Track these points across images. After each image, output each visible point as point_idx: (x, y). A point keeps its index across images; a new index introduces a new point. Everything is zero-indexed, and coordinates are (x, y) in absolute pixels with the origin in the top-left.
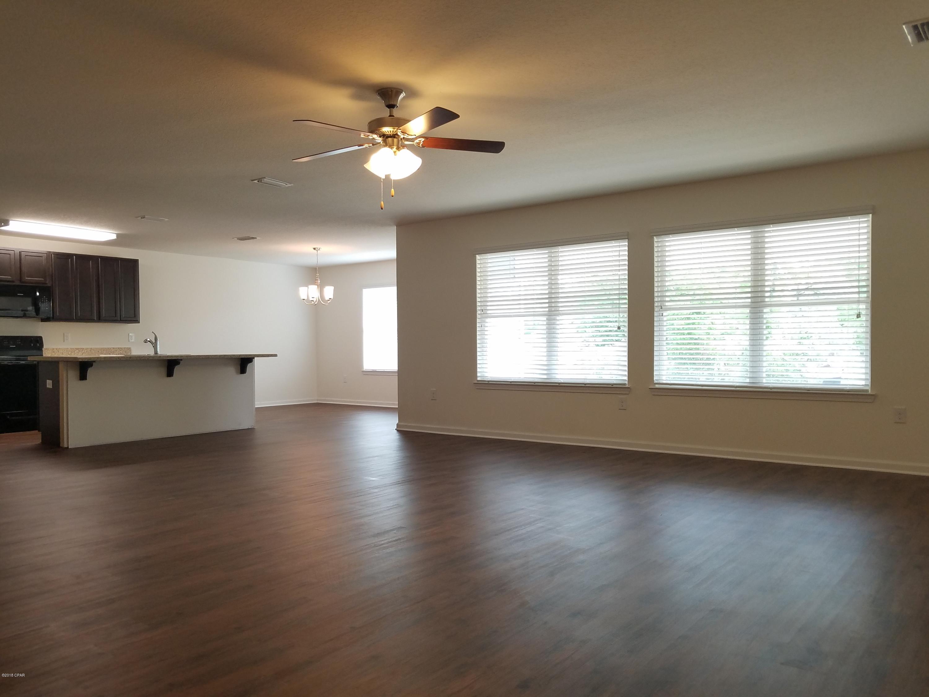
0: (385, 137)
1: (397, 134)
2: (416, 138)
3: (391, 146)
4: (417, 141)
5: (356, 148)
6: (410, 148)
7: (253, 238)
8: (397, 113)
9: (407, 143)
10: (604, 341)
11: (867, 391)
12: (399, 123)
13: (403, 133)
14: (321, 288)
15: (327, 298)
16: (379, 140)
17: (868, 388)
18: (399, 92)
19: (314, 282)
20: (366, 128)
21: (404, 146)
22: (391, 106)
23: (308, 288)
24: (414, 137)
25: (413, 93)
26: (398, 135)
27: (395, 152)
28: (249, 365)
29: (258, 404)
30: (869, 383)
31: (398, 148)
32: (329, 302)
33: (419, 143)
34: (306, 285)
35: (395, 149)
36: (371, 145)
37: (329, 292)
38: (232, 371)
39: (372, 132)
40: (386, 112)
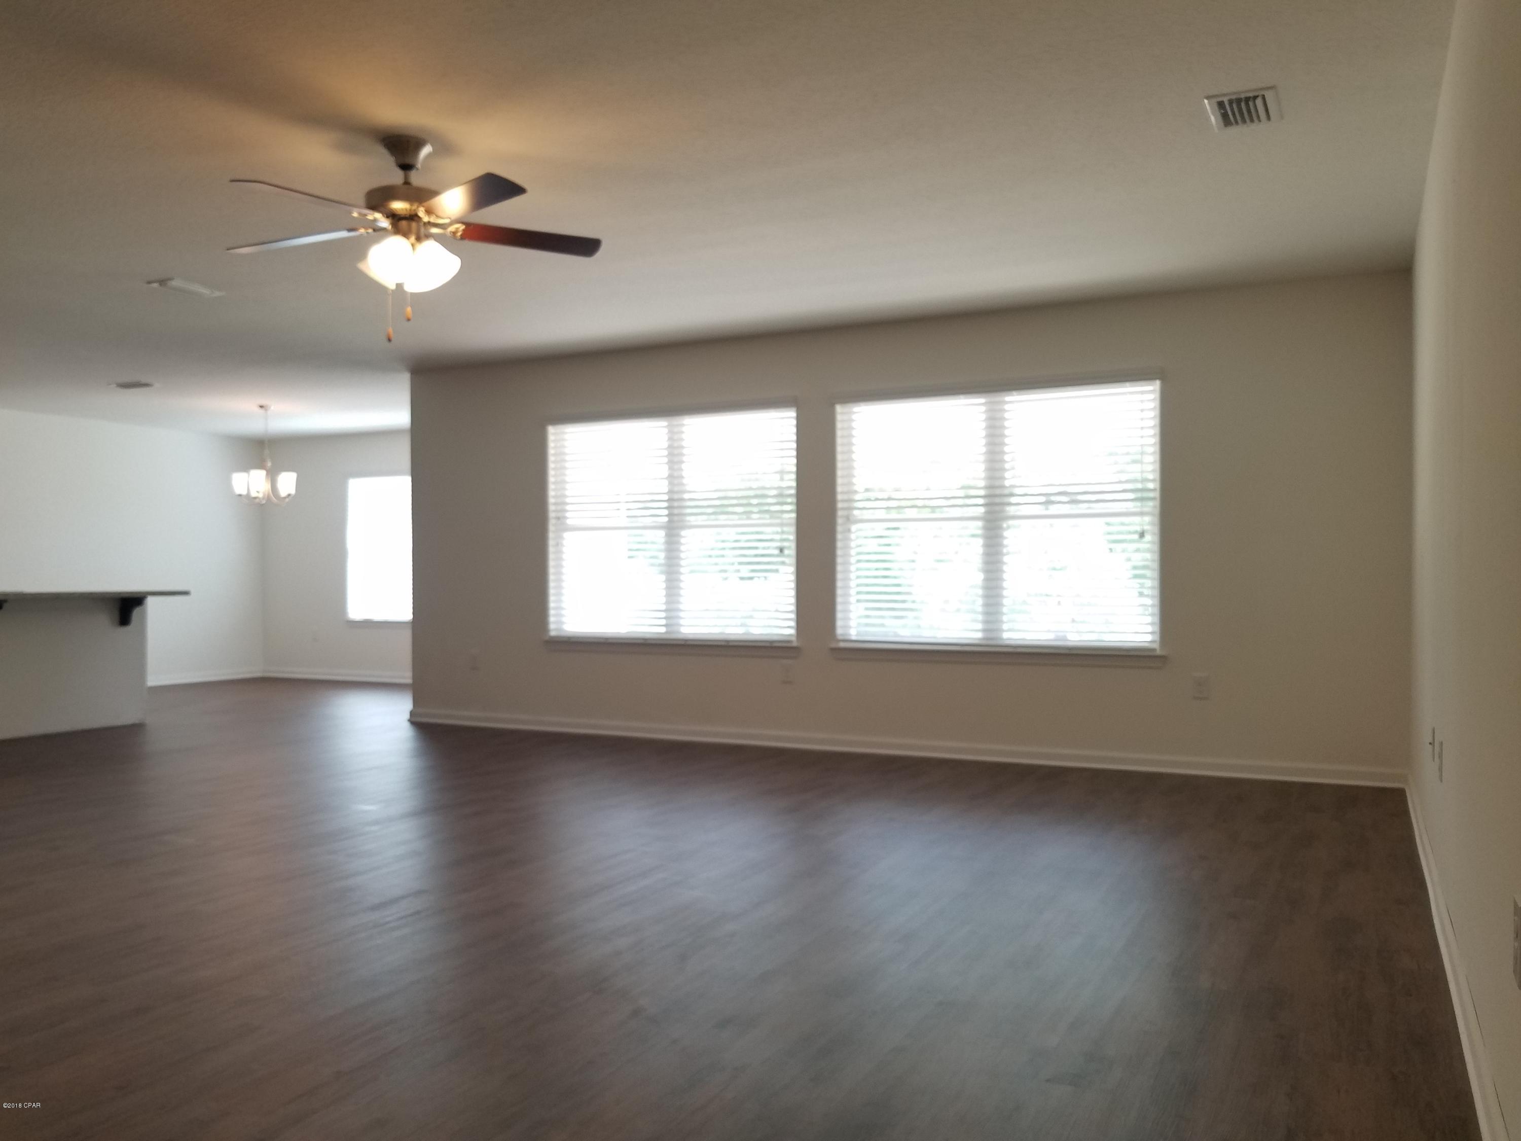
0: (395, 218)
1: (416, 215)
2: (451, 224)
3: (406, 235)
4: (452, 228)
5: (343, 234)
6: (438, 238)
7: (146, 385)
8: (416, 179)
9: (434, 230)
10: (753, 571)
11: (1154, 650)
12: (423, 195)
13: (429, 212)
14: (272, 476)
15: (283, 493)
16: (385, 223)
17: (1156, 646)
18: (418, 144)
19: (261, 466)
20: (362, 200)
21: (428, 236)
22: (406, 167)
23: (249, 476)
24: (447, 221)
25: (445, 148)
26: (419, 217)
27: (413, 245)
28: (136, 613)
29: (153, 680)
30: (1157, 637)
31: (419, 239)
32: (287, 500)
33: (454, 233)
34: (246, 468)
35: (413, 239)
36: (370, 231)
37: (287, 483)
38: (104, 621)
39: (373, 207)
40: (396, 177)
